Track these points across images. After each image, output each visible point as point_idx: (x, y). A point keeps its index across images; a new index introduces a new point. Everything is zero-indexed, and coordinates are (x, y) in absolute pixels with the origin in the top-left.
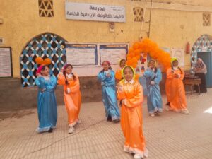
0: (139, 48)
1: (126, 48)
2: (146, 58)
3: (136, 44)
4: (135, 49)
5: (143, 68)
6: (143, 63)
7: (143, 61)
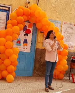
0: (24, 14)
1: (8, 11)
2: (31, 29)
3: (21, 10)
4: (18, 16)
5: (26, 41)
6: (26, 34)
7: (27, 33)
